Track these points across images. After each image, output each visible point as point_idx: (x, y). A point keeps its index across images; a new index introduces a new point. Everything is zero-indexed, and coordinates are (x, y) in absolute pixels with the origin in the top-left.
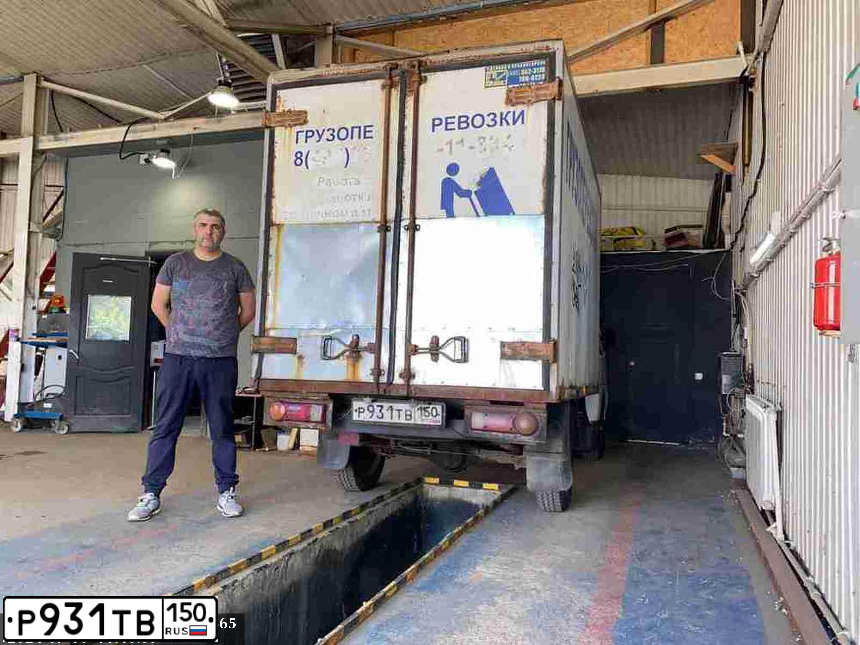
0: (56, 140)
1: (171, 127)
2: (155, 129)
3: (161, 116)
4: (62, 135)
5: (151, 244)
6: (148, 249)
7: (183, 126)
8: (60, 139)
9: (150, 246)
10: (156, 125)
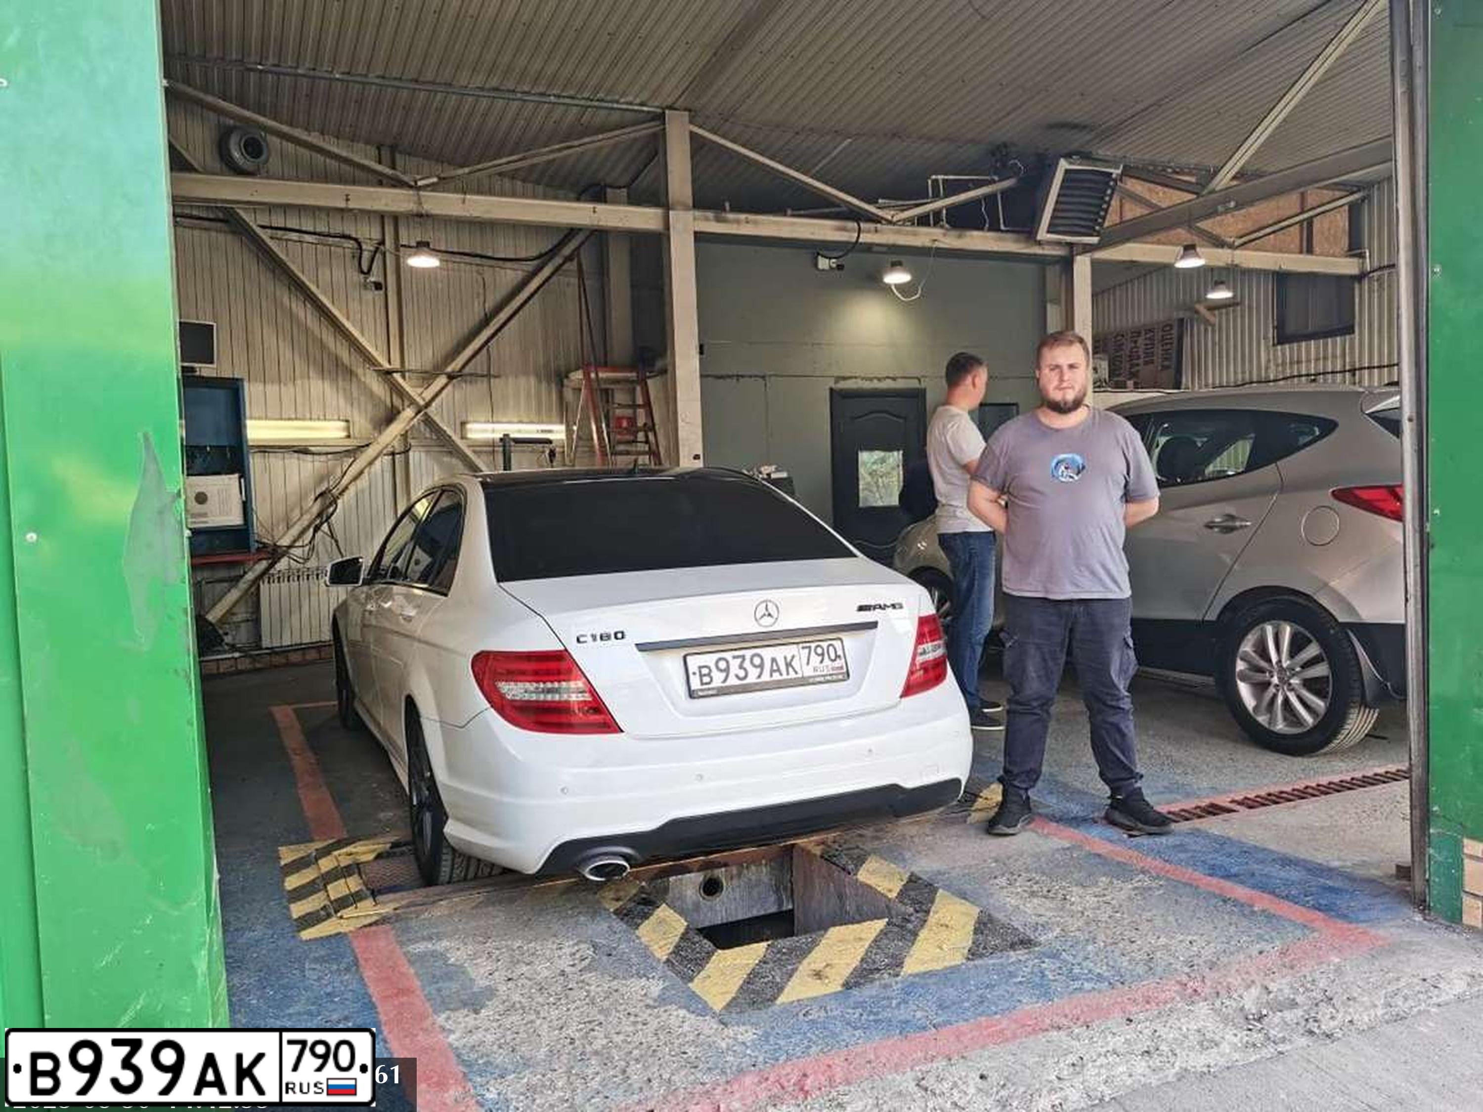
0: (718, 220)
1: (898, 232)
2: (876, 231)
3: (887, 214)
4: (731, 216)
5: (839, 379)
6: (833, 386)
7: (915, 234)
8: (725, 221)
9: (836, 382)
10: (879, 225)
